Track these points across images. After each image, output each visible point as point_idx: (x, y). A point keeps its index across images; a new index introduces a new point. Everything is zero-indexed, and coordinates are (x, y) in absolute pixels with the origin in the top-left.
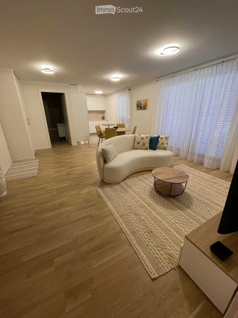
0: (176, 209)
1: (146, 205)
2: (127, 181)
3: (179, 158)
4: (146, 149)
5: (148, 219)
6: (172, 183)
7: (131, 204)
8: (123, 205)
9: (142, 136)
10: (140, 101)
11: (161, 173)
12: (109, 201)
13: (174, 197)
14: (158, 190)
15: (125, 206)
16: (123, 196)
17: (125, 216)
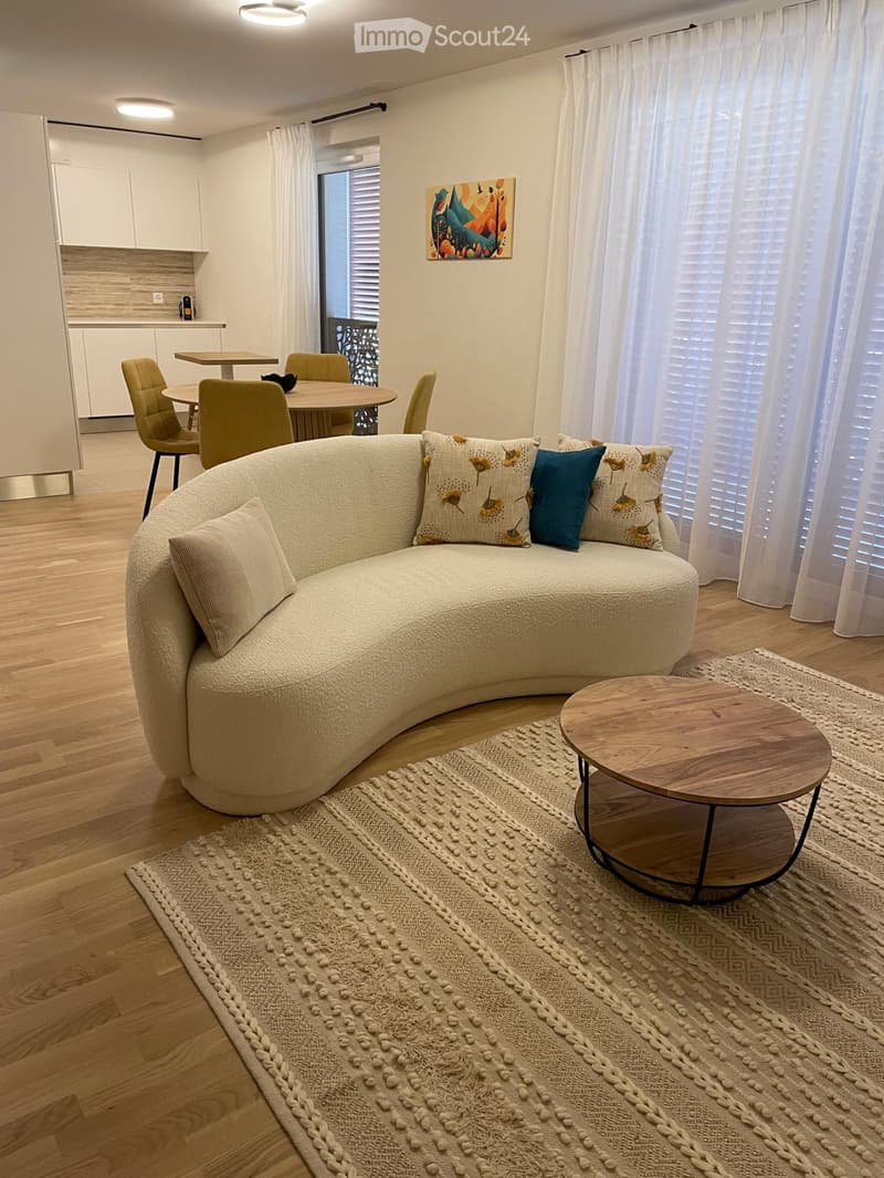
0: (752, 1000)
1: (527, 986)
2: (371, 790)
3: (735, 603)
4: (510, 540)
5: (547, 1103)
6: (713, 805)
7: (406, 983)
8: (345, 998)
9: (481, 444)
10: (459, 195)
11: (622, 723)
12: (230, 964)
13: (725, 900)
14: (604, 854)
15: (360, 1006)
16: (341, 913)
17: (363, 1089)
